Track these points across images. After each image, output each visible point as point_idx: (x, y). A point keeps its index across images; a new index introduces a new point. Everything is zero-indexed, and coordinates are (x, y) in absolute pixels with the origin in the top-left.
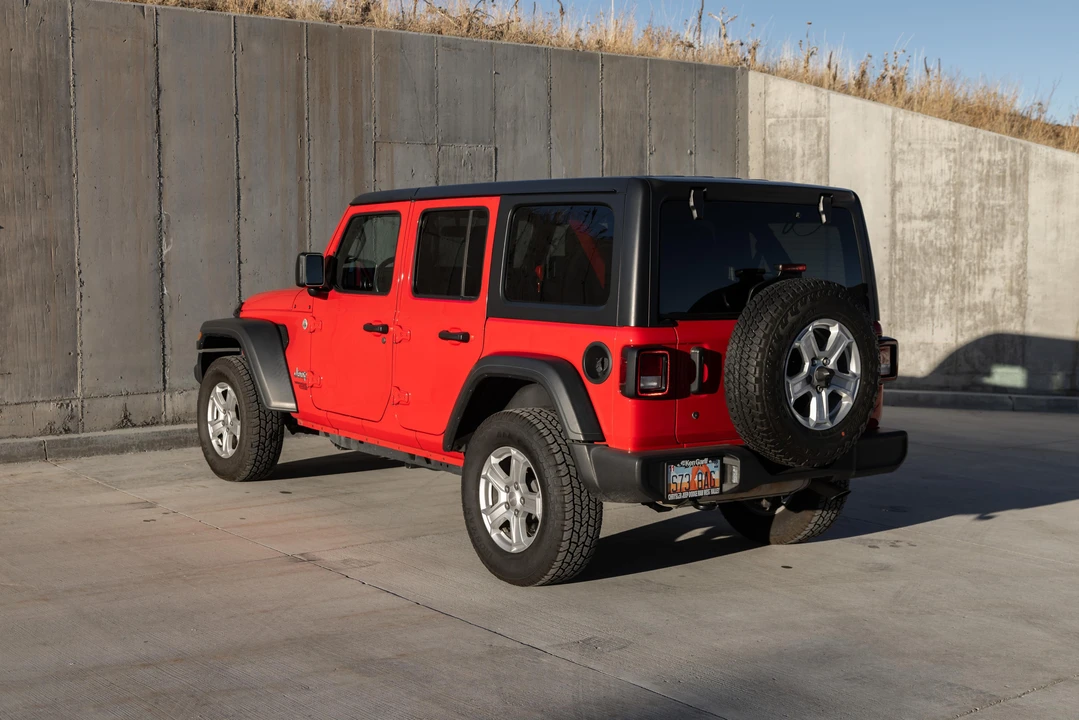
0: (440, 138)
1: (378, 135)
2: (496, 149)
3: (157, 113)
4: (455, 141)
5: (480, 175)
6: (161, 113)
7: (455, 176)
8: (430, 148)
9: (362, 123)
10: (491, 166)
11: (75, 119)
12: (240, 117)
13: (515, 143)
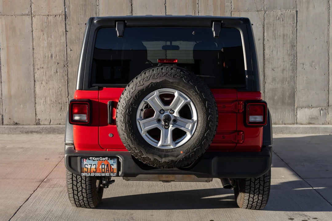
0: (265, 8)
1: (232, 8)
2: (297, 11)
3: (131, 5)
4: (274, 9)
5: (287, 23)
6: (133, 5)
7: (274, 25)
8: (260, 12)
9: (225, 4)
10: (294, 19)
11: (99, 10)
12: (167, 5)
13: (308, 8)
